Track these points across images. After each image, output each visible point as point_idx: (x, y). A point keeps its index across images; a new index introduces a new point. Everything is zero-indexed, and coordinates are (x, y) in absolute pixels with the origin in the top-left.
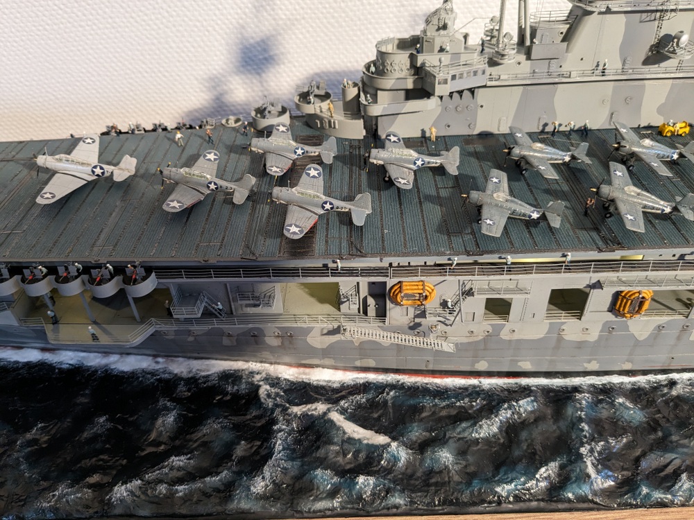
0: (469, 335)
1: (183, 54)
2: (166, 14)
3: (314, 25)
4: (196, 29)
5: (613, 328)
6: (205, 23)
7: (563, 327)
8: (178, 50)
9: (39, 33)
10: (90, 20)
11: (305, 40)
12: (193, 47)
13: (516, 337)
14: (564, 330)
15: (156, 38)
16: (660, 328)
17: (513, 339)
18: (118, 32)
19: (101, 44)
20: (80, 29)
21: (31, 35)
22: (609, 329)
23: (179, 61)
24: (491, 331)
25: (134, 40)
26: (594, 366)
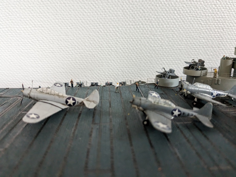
1: (81, 66)
2: (77, 48)
3: (141, 56)
4: (89, 55)
6: (93, 53)
8: (80, 64)
9: (18, 53)
10: (42, 49)
11: (136, 62)
12: (87, 63)
15: (71, 58)
18: (54, 55)
19: (45, 59)
20: (37, 52)
21: (14, 54)
23: (79, 69)
25: (61, 59)
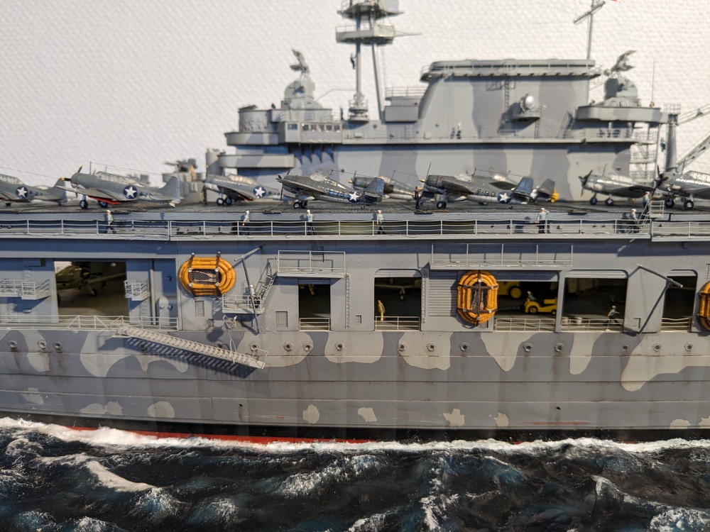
0: (285, 353)
5: (465, 347)
7: (401, 342)
13: (346, 358)
14: (402, 347)
16: (525, 349)
17: (343, 361)
22: (461, 348)
24: (312, 346)
26: (457, 420)
